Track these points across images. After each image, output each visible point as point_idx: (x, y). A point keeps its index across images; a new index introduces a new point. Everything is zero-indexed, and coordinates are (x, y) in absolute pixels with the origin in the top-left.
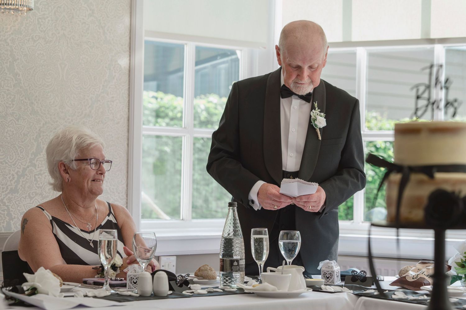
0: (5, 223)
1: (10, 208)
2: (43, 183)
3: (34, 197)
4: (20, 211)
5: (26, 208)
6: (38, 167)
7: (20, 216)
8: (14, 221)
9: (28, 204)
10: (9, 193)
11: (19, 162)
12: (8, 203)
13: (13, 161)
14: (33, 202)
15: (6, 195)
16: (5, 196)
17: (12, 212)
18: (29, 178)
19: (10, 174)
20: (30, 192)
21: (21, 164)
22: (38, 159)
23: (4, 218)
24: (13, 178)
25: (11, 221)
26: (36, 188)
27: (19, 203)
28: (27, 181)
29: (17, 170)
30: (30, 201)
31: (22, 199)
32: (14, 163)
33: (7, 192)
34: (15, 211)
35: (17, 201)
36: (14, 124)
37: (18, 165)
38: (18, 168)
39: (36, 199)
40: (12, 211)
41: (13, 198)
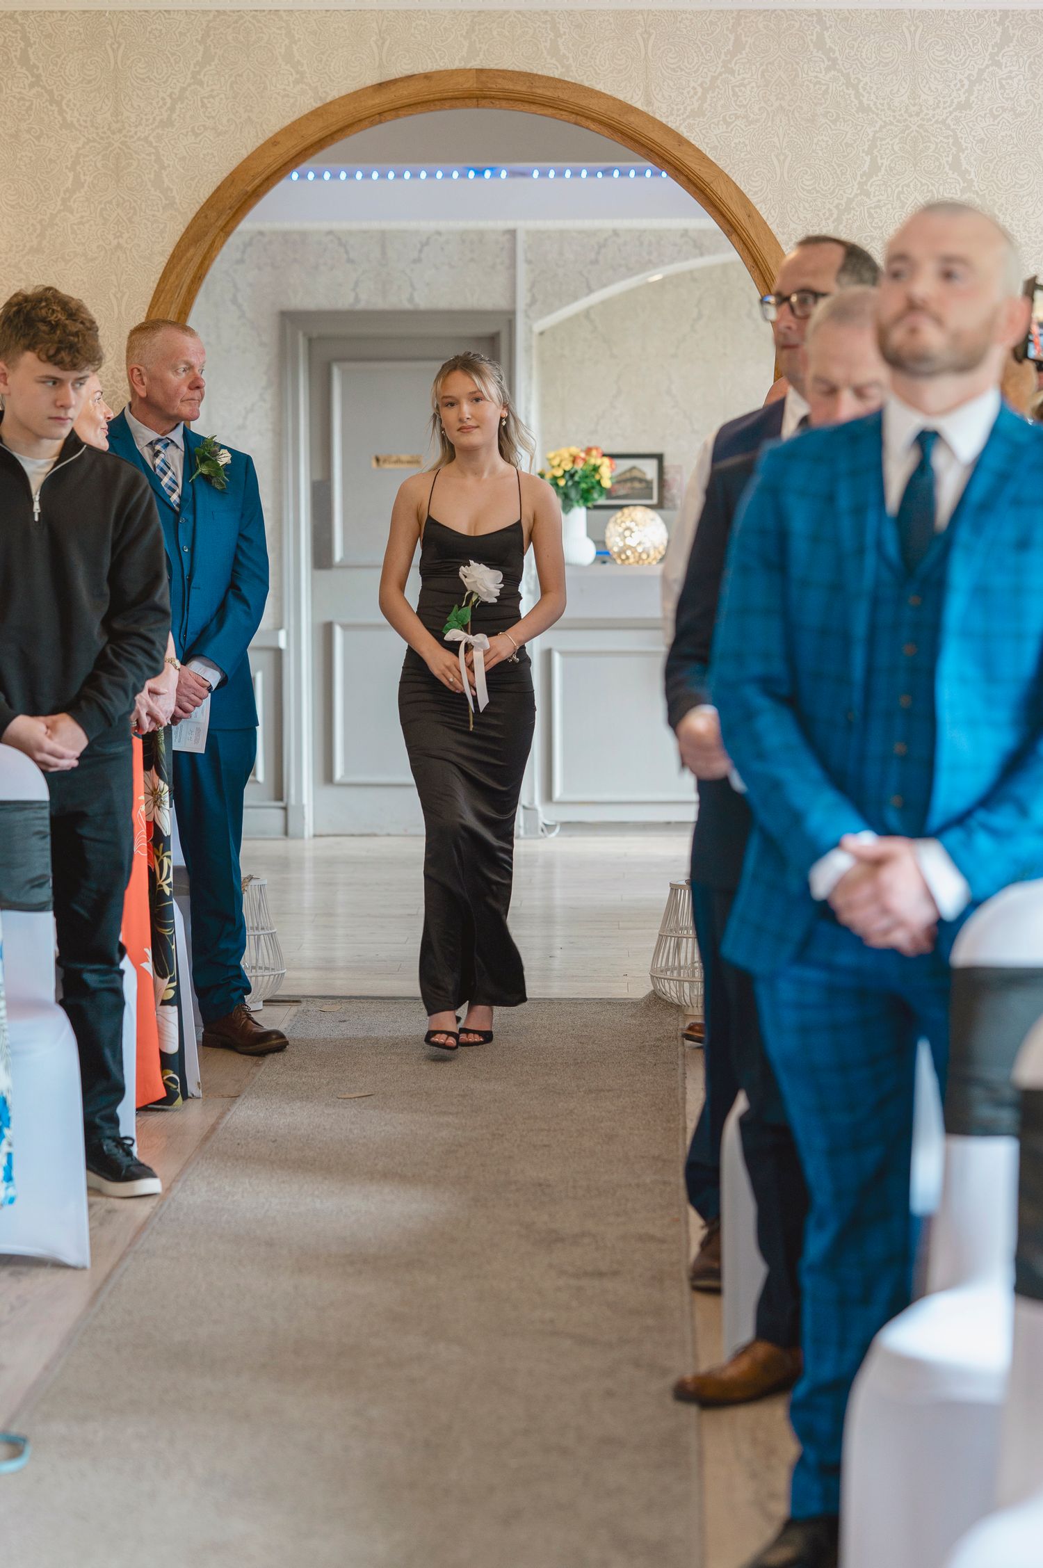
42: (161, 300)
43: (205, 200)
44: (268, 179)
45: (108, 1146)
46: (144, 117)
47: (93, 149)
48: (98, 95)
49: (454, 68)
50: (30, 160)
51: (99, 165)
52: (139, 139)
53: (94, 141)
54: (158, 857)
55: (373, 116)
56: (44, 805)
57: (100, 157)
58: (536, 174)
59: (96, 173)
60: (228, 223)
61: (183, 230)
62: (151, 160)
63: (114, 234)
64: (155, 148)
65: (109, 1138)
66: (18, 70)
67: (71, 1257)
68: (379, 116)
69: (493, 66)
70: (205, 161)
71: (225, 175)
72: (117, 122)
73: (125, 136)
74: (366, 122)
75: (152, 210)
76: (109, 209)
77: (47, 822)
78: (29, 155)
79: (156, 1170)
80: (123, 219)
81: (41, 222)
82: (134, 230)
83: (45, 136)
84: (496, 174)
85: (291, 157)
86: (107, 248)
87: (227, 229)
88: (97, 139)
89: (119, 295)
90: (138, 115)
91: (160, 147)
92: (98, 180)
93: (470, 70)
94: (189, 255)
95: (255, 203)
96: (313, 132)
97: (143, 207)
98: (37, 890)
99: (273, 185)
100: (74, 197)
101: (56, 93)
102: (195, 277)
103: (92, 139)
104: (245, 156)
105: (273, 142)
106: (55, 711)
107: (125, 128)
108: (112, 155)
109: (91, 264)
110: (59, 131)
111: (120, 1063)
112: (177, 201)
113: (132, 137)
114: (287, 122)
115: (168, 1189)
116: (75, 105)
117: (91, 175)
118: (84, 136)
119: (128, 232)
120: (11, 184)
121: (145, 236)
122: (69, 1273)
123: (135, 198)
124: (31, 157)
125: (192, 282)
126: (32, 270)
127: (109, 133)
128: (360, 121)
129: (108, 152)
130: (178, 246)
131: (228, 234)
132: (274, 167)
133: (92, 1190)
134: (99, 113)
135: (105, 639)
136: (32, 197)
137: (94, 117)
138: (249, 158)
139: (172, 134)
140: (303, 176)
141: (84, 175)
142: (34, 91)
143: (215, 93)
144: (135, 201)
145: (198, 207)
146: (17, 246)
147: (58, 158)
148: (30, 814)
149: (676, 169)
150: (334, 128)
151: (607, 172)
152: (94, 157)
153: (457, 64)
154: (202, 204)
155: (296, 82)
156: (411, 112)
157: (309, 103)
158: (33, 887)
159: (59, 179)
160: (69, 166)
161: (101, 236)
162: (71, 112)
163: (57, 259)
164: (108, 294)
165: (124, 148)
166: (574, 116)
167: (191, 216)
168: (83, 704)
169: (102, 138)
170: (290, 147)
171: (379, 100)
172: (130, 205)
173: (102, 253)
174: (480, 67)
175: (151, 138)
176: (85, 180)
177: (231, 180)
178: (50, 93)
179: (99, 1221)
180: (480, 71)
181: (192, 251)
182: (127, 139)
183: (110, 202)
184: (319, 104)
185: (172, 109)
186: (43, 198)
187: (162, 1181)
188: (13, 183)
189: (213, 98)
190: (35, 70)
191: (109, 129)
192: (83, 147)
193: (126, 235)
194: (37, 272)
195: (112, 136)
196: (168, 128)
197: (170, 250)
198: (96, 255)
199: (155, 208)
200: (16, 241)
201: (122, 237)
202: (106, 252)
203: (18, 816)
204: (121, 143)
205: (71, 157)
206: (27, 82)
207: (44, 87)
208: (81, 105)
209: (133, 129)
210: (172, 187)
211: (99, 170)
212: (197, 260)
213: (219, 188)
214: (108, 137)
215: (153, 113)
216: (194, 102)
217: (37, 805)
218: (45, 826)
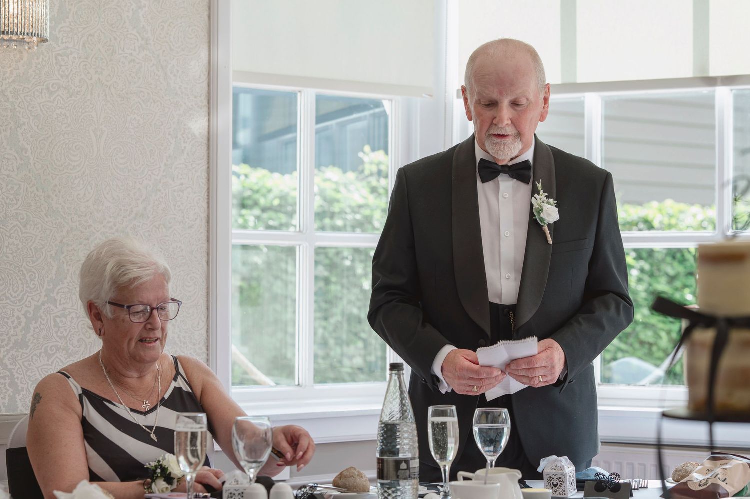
0: (7, 398)
1: (15, 374)
2: (68, 331)
3: (55, 354)
4: (32, 379)
5: (41, 373)
6: (60, 305)
7: (31, 386)
8: (21, 396)
9: (44, 365)
10: (12, 348)
11: (28, 296)
12: (11, 364)
13: (19, 295)
14: (53, 363)
15: (8, 351)
16: (6, 353)
17: (18, 380)
18: (45, 322)
19: (14, 316)
20: (46, 345)
21: (33, 299)
22: (59, 290)
23: (4, 391)
24: (20, 324)
25: (17, 396)
26: (58, 339)
27: (30, 365)
28: (42, 327)
29: (25, 309)
30: (48, 361)
31: (35, 358)
32: (20, 298)
33: (8, 348)
34: (22, 378)
35: (25, 361)
36: (20, 234)
37: (26, 301)
38: (26, 306)
39: (57, 357)
40: (18, 378)
41: (20, 356)
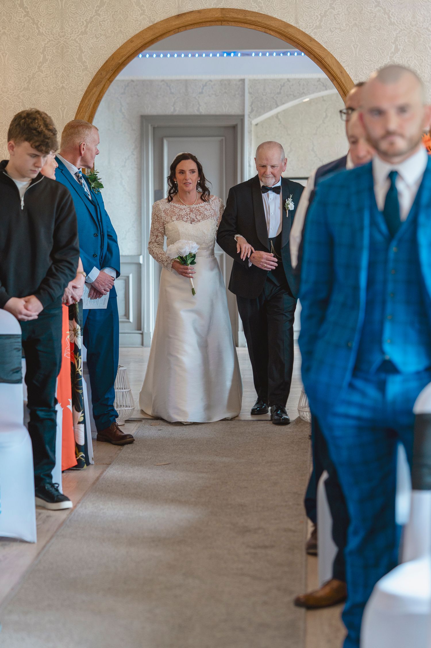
42: (81, 111)
43: (101, 67)
44: (128, 57)
45: (48, 487)
46: (74, 30)
47: (52, 44)
48: (54, 20)
49: (211, 8)
50: (24, 49)
51: (54, 51)
52: (72, 40)
53: (52, 40)
54: (76, 359)
55: (176, 29)
56: (19, 336)
57: (55, 48)
58: (253, 54)
59: (53, 55)
60: (111, 77)
61: (91, 80)
62: (77, 49)
63: (61, 82)
64: (79, 44)
65: (48, 483)
66: (19, 9)
67: (28, 538)
68: (178, 29)
69: (228, 7)
70: (101, 50)
71: (110, 55)
72: (63, 32)
73: (66, 38)
74: (172, 32)
75: (77, 71)
76: (58, 71)
77: (20, 344)
78: (23, 47)
79: (70, 497)
80: (64, 75)
81: (28, 77)
82: (70, 80)
83: (31, 38)
84: (236, 54)
85: (139, 47)
86: (58, 88)
87: (110, 80)
88: (54, 39)
89: (63, 109)
90: (72, 29)
91: (81, 43)
92: (54, 58)
93: (218, 8)
94: (93, 91)
95: (123, 68)
96: (149, 37)
97: (74, 70)
98: (15, 374)
99: (131, 60)
100: (44, 65)
101: (36, 19)
102: (96, 101)
103: (51, 40)
104: (119, 47)
105: (131, 41)
106: (29, 294)
107: (66, 35)
108: (60, 47)
109: (50, 95)
110: (37, 36)
111: (54, 452)
112: (88, 67)
113: (69, 39)
114: (137, 32)
115: (75, 506)
116: (44, 25)
117: (50, 56)
118: (48, 38)
119: (67, 81)
120: (15, 60)
121: (74, 83)
122: (27, 545)
123: (70, 66)
124: (24, 48)
125: (95, 103)
126: (24, 98)
127: (59, 37)
128: (170, 31)
129: (58, 46)
130: (89, 87)
131: (111, 82)
132: (132, 52)
133: (37, 507)
134: (54, 28)
135: (52, 262)
136: (25, 65)
137: (52, 30)
138: (120, 48)
139: (86, 38)
140: (144, 56)
141: (48, 56)
142: (26, 18)
143: (105, 19)
144: (70, 67)
145: (97, 70)
146: (18, 87)
147: (36, 48)
148: (13, 340)
149: (309, 52)
150: (158, 35)
151: (285, 54)
152: (52, 48)
153: (212, 6)
154: (99, 68)
155: (141, 14)
156: (191, 28)
157: (146, 24)
158: (14, 373)
159: (36, 58)
160: (41, 52)
161: (55, 82)
162: (42, 28)
163: (36, 93)
164: (58, 108)
165: (65, 44)
166: (264, 29)
167: (95, 74)
168: (41, 291)
169: (55, 39)
170: (138, 43)
171: (177, 22)
172: (68, 69)
173: (56, 90)
174: (223, 7)
175: (77, 39)
176: (48, 58)
177: (112, 58)
178: (33, 20)
179: (41, 522)
180: (223, 9)
181: (95, 89)
182: (67, 40)
183: (59, 68)
184: (151, 24)
185: (86, 27)
186: (30, 66)
187: (73, 502)
188: (17, 59)
189: (105, 21)
190: (26, 9)
191: (59, 35)
192: (47, 43)
193: (66, 82)
194: (27, 98)
195: (60, 38)
196: (85, 35)
197: (86, 89)
198: (53, 91)
199: (79, 70)
200: (17, 85)
201: (64, 83)
202: (57, 90)
203: (8, 341)
204: (64, 42)
205: (42, 48)
206: (23, 15)
207: (30, 17)
208: (46, 25)
209: (69, 35)
210: (86, 61)
211: (54, 53)
212: (97, 93)
213: (107, 61)
214: (58, 39)
215: (78, 28)
216: (96, 23)
217: (16, 336)
218: (19, 345)
